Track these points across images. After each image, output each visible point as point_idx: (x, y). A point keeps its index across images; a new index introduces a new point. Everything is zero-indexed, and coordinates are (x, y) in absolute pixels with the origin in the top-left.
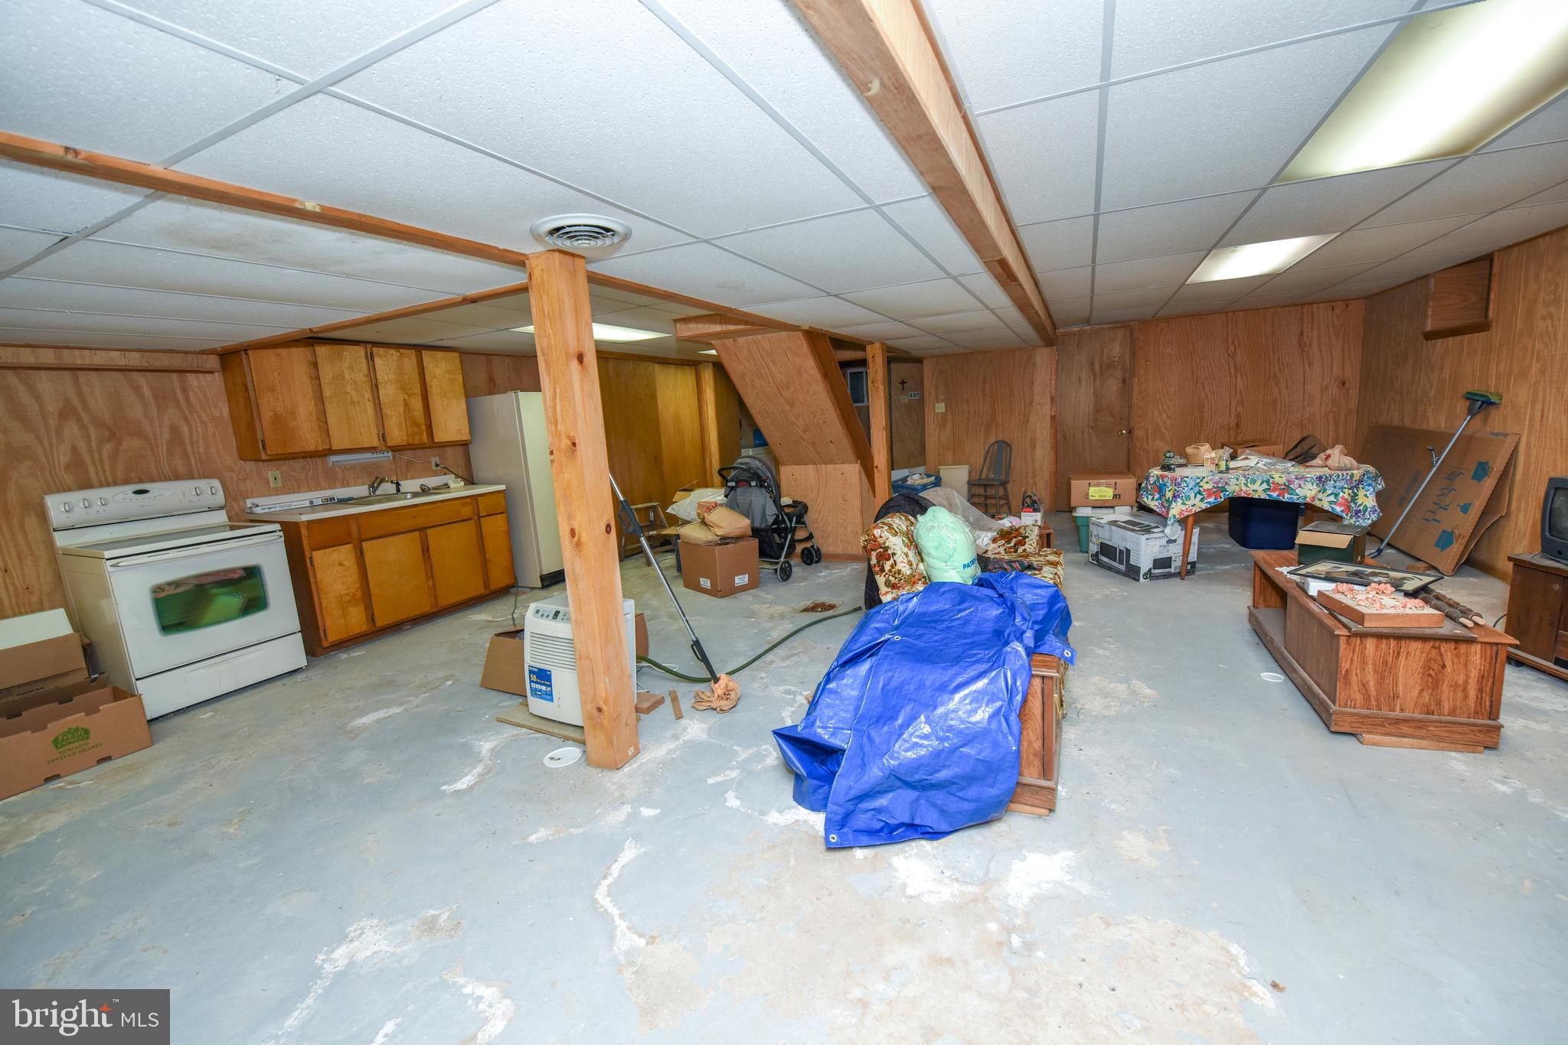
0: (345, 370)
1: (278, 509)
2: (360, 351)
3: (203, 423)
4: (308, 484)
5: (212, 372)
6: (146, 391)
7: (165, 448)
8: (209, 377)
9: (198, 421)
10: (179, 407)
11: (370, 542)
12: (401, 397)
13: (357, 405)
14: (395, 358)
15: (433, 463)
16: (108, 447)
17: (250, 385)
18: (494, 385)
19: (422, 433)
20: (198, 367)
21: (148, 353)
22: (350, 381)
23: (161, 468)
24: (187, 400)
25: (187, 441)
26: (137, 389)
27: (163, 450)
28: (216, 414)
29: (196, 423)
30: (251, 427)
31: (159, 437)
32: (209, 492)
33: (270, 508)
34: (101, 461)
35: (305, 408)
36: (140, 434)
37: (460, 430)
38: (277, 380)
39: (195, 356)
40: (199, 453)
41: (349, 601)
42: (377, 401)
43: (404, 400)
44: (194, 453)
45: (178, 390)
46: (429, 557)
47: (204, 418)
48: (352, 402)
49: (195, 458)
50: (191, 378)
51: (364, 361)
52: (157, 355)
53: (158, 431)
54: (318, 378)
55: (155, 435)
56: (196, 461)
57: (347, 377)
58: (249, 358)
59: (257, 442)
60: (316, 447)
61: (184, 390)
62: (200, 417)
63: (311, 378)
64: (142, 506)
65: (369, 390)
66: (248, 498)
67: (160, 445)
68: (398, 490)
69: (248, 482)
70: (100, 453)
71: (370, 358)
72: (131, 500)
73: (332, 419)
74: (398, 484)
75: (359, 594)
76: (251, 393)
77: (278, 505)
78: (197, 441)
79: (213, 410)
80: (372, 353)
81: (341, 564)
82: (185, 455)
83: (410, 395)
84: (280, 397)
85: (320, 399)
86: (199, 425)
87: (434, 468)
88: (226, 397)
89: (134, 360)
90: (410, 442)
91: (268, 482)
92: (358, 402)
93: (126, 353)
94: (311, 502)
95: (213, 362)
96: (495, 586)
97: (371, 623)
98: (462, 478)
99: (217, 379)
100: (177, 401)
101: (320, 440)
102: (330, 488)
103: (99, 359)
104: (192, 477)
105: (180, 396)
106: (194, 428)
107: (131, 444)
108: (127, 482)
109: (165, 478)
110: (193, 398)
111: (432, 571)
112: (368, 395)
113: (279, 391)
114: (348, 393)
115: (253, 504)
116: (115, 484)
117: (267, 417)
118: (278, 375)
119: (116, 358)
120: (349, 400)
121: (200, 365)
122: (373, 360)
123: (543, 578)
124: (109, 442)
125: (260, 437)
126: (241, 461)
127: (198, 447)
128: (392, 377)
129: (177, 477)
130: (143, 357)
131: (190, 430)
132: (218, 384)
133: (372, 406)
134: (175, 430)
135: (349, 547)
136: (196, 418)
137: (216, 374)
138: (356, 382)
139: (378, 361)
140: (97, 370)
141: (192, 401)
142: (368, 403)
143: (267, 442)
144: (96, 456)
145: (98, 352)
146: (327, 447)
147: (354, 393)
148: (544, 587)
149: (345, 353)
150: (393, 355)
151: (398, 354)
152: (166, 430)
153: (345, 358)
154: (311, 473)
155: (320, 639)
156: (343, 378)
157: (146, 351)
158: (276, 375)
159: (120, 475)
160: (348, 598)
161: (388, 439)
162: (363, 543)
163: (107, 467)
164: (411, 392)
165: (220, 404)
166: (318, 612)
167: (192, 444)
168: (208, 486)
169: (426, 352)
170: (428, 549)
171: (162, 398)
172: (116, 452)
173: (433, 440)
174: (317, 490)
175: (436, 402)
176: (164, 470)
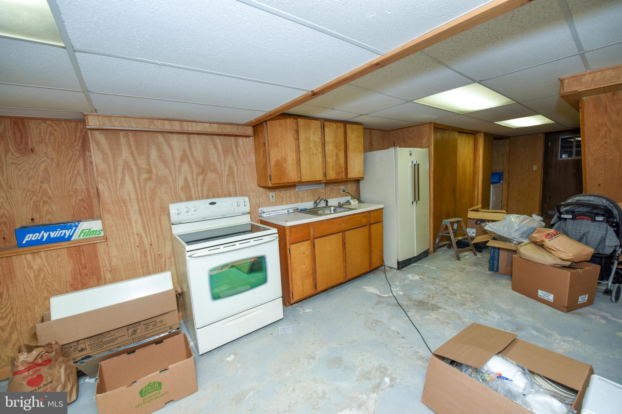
0: (311, 134)
1: (273, 215)
2: (318, 123)
3: (243, 165)
4: (287, 200)
5: (249, 137)
6: (220, 147)
7: (226, 179)
8: (247, 139)
9: (241, 164)
10: (233, 156)
11: (318, 239)
12: (335, 151)
13: (315, 155)
14: (334, 128)
15: (342, 190)
16: (201, 177)
17: (266, 142)
18: (372, 146)
19: (342, 172)
20: (243, 133)
21: (222, 125)
22: (313, 141)
23: (223, 190)
24: (237, 152)
25: (236, 175)
26: (215, 146)
27: (224, 180)
28: (250, 160)
29: (240, 165)
30: (265, 167)
31: (223, 173)
32: (243, 204)
33: (270, 214)
34: (197, 185)
35: (291, 157)
36: (215, 171)
37: (360, 171)
38: (279, 140)
39: (242, 126)
40: (240, 182)
41: (306, 276)
42: (324, 154)
43: (336, 153)
44: (238, 182)
45: (234, 147)
46: (345, 249)
47: (244, 163)
48: (313, 154)
49: (238, 184)
50: (240, 139)
51: (320, 130)
52: (225, 126)
53: (223, 169)
54: (298, 139)
55: (222, 171)
56: (239, 187)
57: (312, 139)
58: (267, 126)
59: (267, 176)
60: (294, 180)
61: (237, 147)
62: (242, 162)
63: (295, 139)
64: (212, 212)
65: (321, 147)
66: (260, 207)
67: (223, 177)
68: (327, 205)
69: (261, 198)
70: (197, 181)
71: (323, 128)
72: (208, 208)
73: (303, 163)
74: (327, 201)
75: (311, 272)
76: (267, 147)
77: (273, 212)
78: (240, 176)
79: (248, 158)
80: (324, 125)
81: (304, 253)
82: (234, 182)
83: (339, 150)
84: (280, 150)
85: (298, 152)
86: (241, 166)
87: (342, 192)
88: (254, 151)
89: (215, 129)
90: (337, 178)
91: (269, 199)
92: (315, 154)
93: (212, 124)
94: (288, 211)
95: (249, 131)
96: (374, 266)
97: (314, 289)
98: (357, 198)
99: (251, 141)
100: (233, 152)
101: (296, 176)
102: (296, 203)
103: (199, 128)
104: (236, 195)
105: (234, 150)
106: (239, 167)
107: (211, 176)
108: (208, 197)
109: (224, 195)
110: (240, 151)
111: (345, 258)
112: (320, 150)
113: (280, 147)
114: (311, 148)
115: (262, 211)
116: (203, 198)
117: (273, 161)
118: (280, 137)
119: (207, 128)
120: (311, 153)
121: (244, 132)
122: (324, 129)
123: (399, 263)
124: (201, 174)
125: (269, 174)
126: (258, 187)
127: (240, 179)
128: (332, 139)
129: (230, 195)
130: (219, 127)
131: (237, 169)
132: (251, 143)
133: (321, 156)
134: (231, 168)
135: (308, 242)
136: (240, 162)
137: (251, 138)
138: (315, 142)
139: (326, 130)
140: (198, 134)
141: (239, 153)
142: (320, 155)
143: (272, 176)
144: (195, 182)
145: (199, 124)
146: (299, 180)
147: (314, 148)
148: (399, 268)
149: (312, 125)
150: (333, 126)
151: (336, 126)
152: (227, 168)
153: (312, 128)
154: (288, 194)
155: (290, 298)
156: (310, 139)
157: (220, 124)
158: (279, 136)
159: (205, 194)
160: (306, 274)
161: (327, 176)
162: (315, 240)
163: (200, 189)
164: (340, 148)
165: (252, 155)
166: (290, 282)
167: (238, 176)
168: (243, 201)
169: (348, 125)
170: (345, 244)
171: (227, 151)
172: (204, 180)
173: (347, 176)
174: (290, 204)
175: (351, 155)
176: (224, 190)
